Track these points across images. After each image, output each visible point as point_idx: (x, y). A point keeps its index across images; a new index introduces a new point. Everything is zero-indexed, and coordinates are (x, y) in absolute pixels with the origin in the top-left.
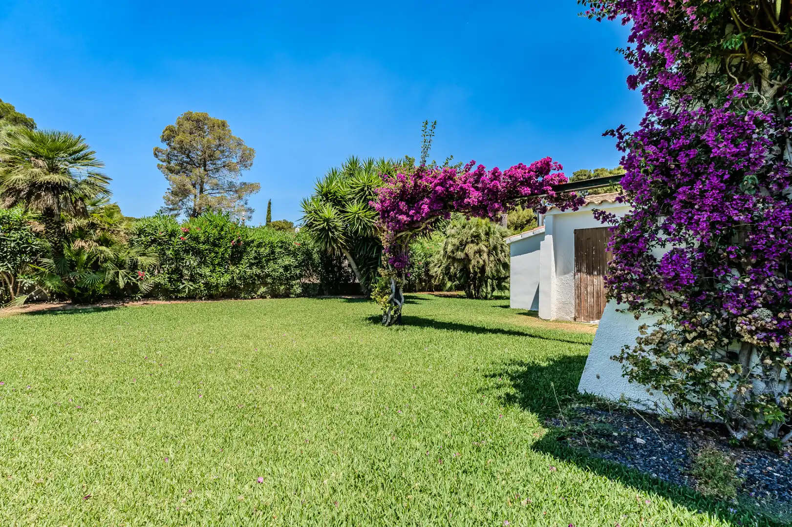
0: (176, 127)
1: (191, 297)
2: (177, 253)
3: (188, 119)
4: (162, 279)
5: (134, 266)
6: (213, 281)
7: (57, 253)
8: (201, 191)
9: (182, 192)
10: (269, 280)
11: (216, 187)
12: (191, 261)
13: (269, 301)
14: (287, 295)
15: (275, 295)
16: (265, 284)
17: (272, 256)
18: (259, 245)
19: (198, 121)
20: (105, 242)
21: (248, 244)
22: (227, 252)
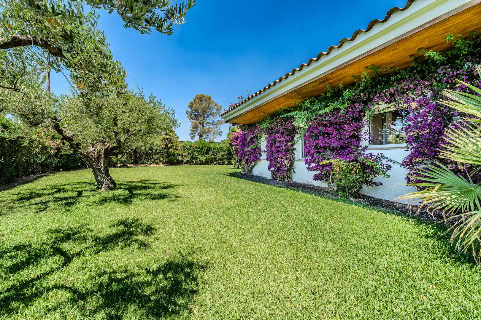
0: (193, 101)
1: (196, 164)
2: (192, 152)
3: (197, 98)
4: (188, 159)
5: (182, 156)
6: (201, 159)
7: (167, 153)
8: (203, 126)
9: (195, 127)
10: (217, 159)
11: (208, 123)
12: (195, 154)
13: (217, 165)
14: (223, 164)
15: (219, 164)
16: (216, 160)
17: (218, 152)
18: (214, 149)
19: (201, 98)
20: (176, 149)
21: (211, 148)
22: (204, 150)
